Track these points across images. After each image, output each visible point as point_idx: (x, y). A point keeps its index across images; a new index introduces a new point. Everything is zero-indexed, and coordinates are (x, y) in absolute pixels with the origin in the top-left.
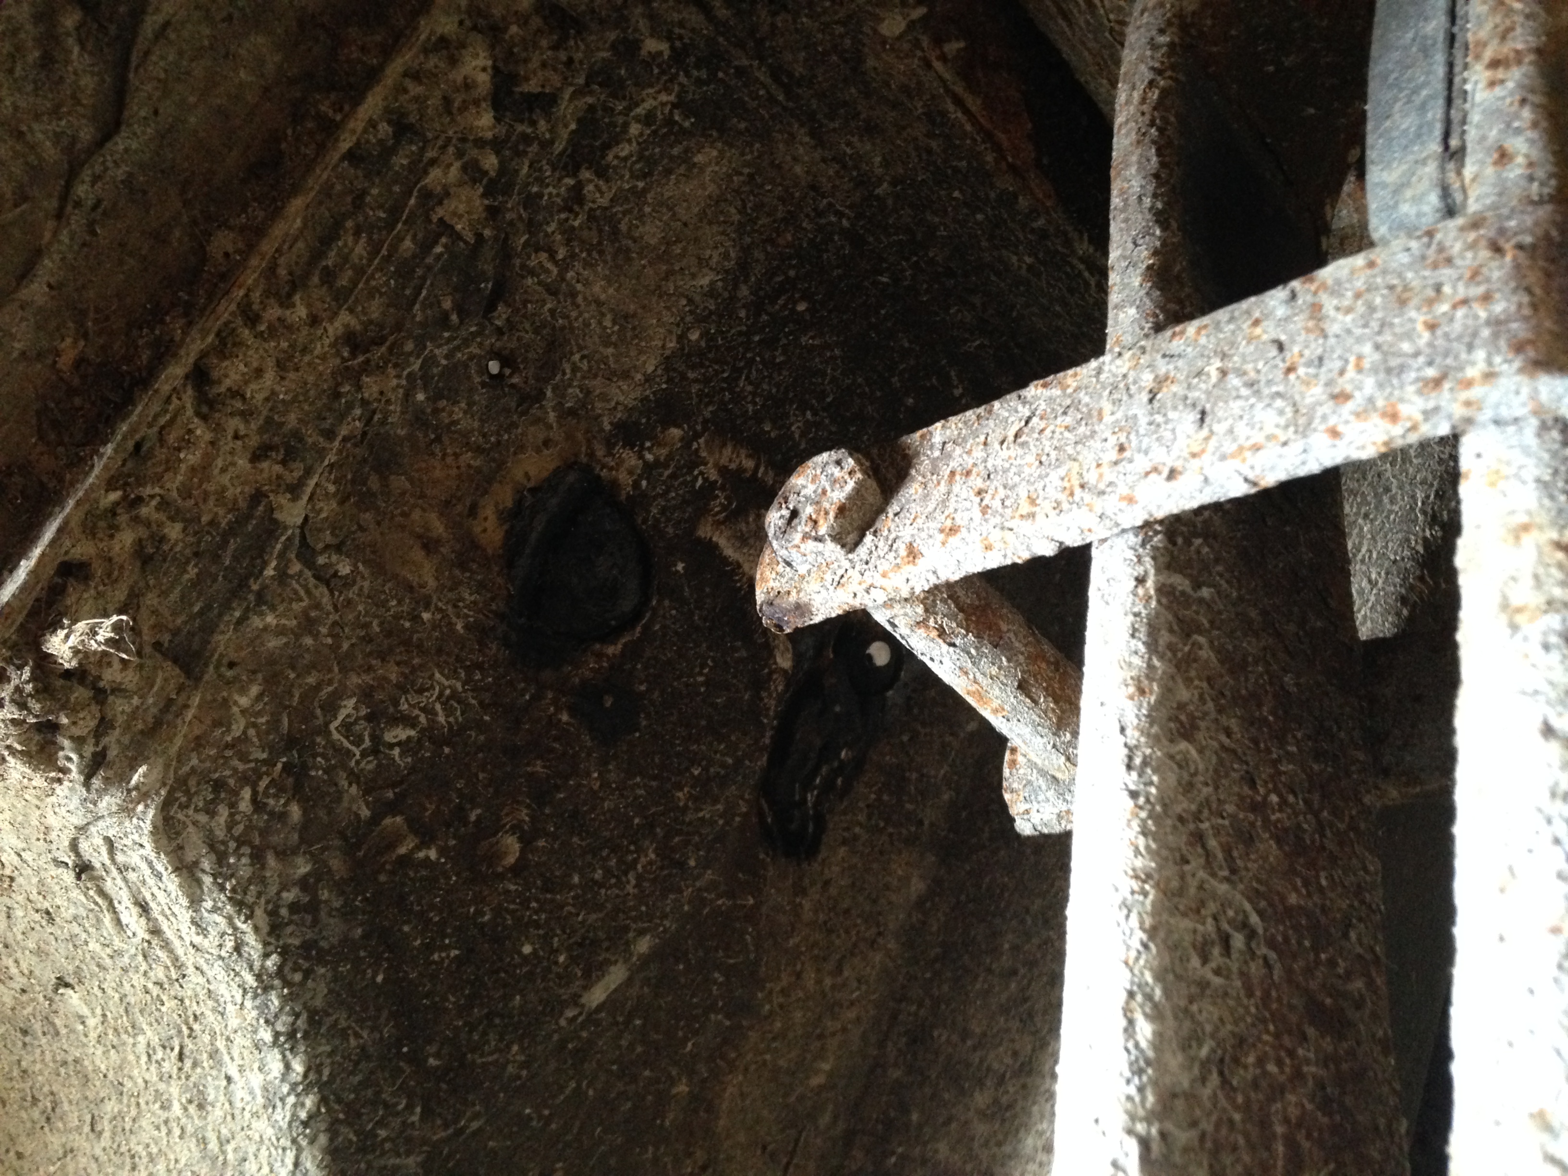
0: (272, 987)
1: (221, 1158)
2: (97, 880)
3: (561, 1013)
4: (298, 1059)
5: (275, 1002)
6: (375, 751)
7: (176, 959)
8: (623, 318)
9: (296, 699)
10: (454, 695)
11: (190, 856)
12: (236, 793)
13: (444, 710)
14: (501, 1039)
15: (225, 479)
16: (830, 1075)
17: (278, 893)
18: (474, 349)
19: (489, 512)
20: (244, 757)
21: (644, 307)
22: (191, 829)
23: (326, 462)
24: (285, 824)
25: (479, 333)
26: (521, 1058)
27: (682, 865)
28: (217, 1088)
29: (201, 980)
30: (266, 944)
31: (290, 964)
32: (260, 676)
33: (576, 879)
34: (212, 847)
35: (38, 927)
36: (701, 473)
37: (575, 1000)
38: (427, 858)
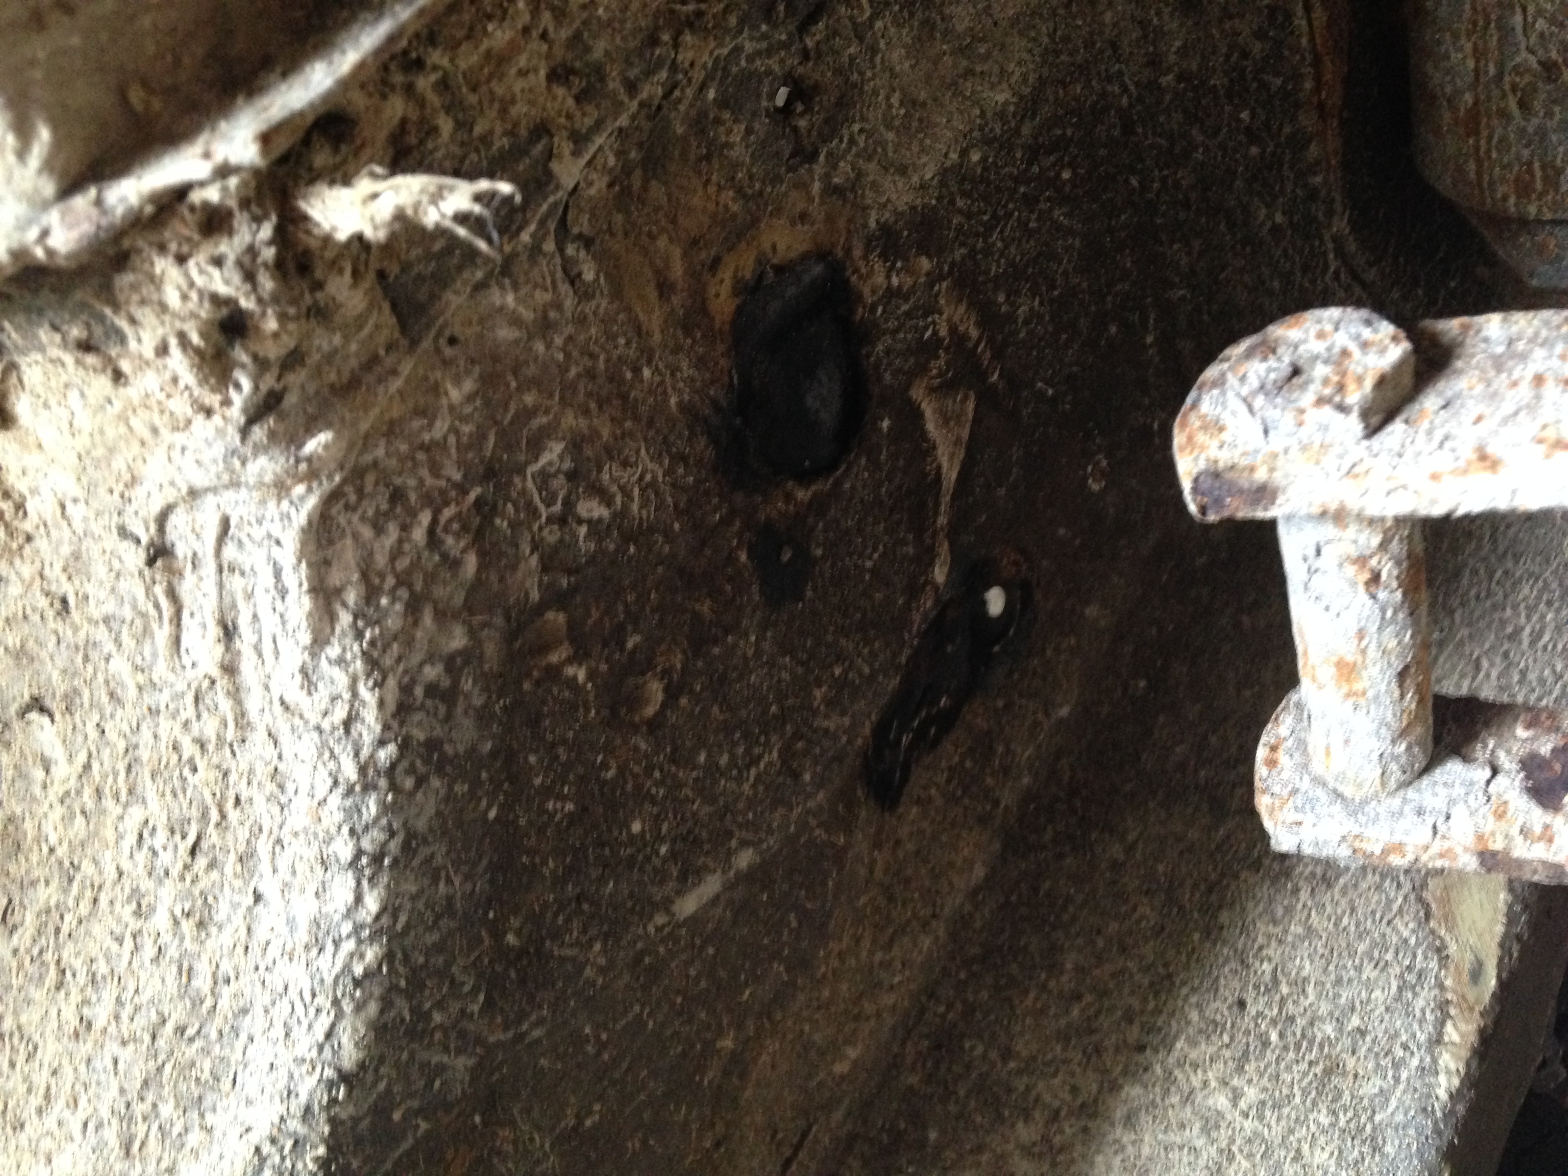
0: (375, 787)
1: (209, 1003)
2: (174, 573)
3: (651, 918)
4: (375, 893)
5: (372, 807)
6: (562, 521)
7: (241, 716)
8: (911, 103)
9: (509, 417)
10: (653, 483)
11: (335, 578)
12: (413, 514)
13: (641, 496)
14: (584, 931)
15: (518, 86)
16: (855, 1063)
17: (421, 665)
18: (773, 63)
19: (726, 274)
20: (435, 470)
21: (935, 100)
22: (349, 541)
23: (618, 124)
24: (455, 575)
25: (785, 46)
26: (602, 961)
27: (796, 775)
28: (235, 906)
29: (270, 752)
30: (386, 727)
31: (405, 764)
32: (477, 370)
33: (702, 758)
34: (365, 576)
35: (36, 618)
36: (934, 323)
37: (666, 904)
38: (575, 678)
